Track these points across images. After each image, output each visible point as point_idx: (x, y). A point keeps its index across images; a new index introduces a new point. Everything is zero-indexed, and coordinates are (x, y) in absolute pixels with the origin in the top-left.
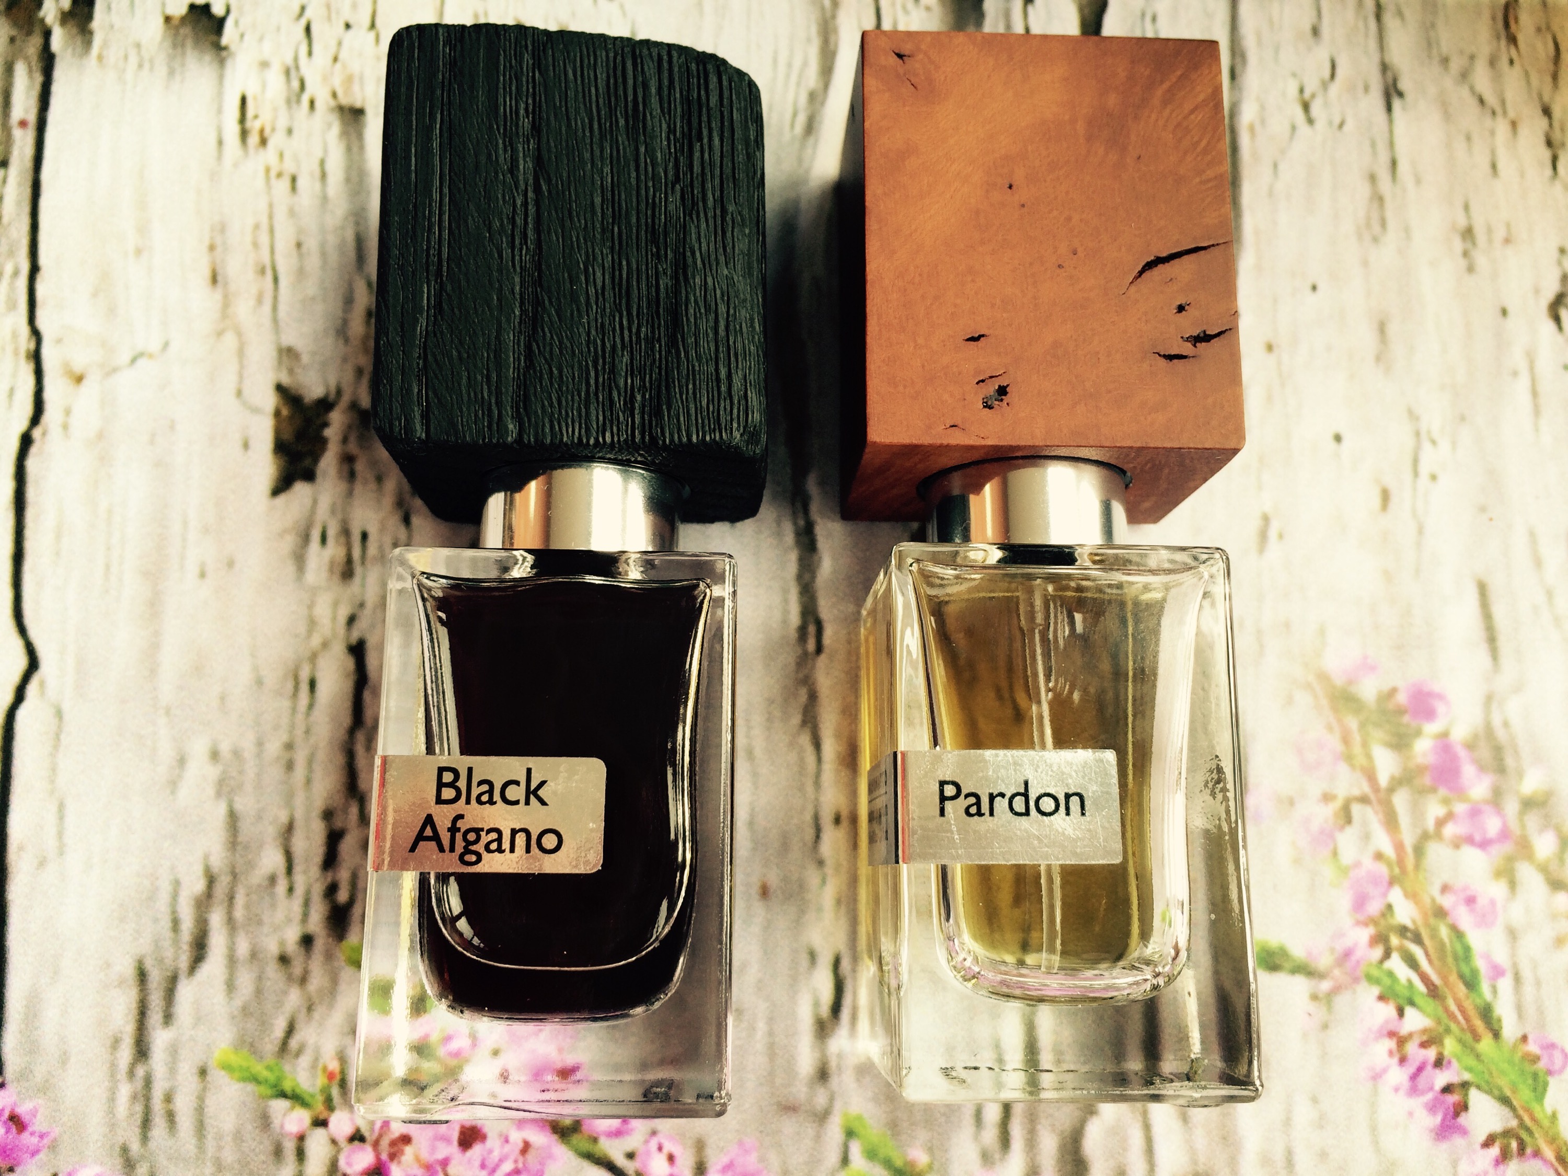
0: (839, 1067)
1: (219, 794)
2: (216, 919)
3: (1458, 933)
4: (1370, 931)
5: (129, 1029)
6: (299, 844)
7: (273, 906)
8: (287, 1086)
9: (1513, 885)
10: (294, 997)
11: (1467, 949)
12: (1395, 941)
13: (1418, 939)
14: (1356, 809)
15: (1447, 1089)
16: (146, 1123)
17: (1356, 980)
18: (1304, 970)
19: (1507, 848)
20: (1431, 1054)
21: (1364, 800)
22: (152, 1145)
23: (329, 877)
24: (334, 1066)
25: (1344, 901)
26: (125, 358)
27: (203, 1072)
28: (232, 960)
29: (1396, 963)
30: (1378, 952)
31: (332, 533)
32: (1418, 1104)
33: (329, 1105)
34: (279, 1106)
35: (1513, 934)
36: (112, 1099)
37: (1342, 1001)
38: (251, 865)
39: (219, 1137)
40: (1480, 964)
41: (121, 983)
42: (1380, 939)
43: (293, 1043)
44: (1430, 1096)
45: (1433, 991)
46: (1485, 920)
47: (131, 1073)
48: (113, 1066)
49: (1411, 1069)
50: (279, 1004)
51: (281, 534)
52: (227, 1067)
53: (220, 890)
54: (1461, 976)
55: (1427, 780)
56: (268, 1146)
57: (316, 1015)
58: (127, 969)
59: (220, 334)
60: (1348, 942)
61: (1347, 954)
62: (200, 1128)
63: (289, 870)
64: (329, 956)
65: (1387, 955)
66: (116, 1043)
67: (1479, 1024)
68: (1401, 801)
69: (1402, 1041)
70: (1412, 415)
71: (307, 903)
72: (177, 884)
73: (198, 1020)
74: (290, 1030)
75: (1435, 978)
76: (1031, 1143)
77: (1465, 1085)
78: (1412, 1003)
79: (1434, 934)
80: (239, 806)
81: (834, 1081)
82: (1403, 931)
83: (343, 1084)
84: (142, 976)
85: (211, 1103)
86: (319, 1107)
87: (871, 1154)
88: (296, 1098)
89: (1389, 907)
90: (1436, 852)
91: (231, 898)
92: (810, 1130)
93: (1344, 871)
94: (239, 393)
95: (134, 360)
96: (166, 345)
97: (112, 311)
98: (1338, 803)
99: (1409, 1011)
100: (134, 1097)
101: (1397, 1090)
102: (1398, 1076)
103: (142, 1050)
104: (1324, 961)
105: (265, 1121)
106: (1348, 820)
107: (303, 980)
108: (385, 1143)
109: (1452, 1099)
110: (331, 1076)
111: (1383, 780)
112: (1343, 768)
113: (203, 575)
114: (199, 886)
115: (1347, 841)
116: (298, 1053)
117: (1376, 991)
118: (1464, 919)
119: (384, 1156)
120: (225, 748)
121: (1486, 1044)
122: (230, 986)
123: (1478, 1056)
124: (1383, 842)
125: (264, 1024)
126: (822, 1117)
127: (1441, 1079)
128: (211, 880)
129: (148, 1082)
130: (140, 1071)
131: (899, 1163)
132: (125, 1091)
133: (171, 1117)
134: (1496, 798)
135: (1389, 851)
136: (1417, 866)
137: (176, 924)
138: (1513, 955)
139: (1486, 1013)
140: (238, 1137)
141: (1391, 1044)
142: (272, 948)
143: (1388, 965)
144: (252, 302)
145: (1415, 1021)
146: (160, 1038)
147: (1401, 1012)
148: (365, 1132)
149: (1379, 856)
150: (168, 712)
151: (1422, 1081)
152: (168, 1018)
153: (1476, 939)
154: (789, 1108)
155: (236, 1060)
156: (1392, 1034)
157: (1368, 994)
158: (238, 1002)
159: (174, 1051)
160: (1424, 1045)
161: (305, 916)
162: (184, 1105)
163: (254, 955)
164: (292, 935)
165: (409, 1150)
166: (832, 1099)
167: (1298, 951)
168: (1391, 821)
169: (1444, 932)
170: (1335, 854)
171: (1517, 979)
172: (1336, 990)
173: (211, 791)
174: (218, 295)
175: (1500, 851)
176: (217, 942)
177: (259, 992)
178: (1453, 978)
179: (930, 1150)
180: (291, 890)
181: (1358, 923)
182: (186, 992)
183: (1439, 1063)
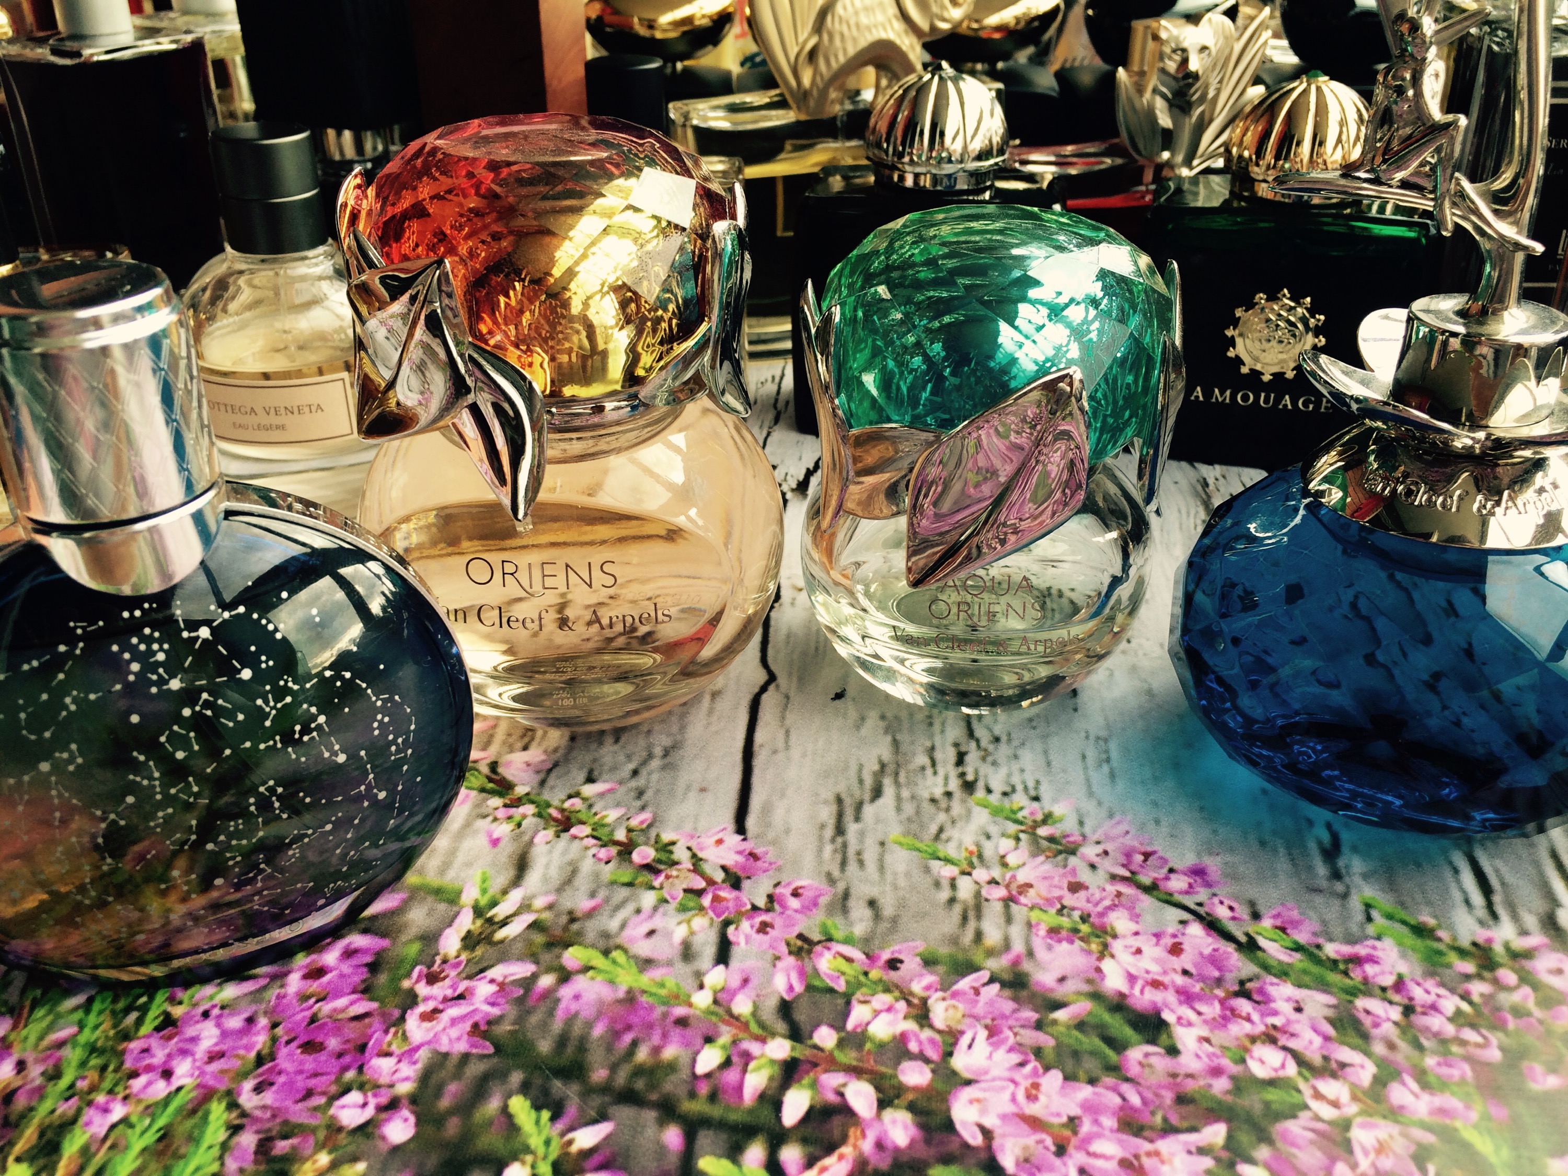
0: (1348, 873)
2: (887, 782)
5: (831, 823)
6: (938, 755)
7: (924, 778)
8: (941, 855)
10: (942, 817)
16: (844, 863)
22: (848, 873)
23: (960, 769)
24: (973, 848)
27: (882, 844)
28: (899, 798)
33: (971, 865)
34: (935, 865)
36: (820, 850)
38: (908, 762)
39: (895, 874)
41: (826, 802)
43: (944, 836)
47: (833, 840)
48: (821, 838)
50: (932, 819)
52: (900, 844)
53: (890, 769)
56: (929, 880)
57: (958, 825)
58: (831, 797)
62: (882, 868)
63: (934, 764)
64: (963, 801)
66: (823, 827)
71: (946, 778)
72: (861, 767)
73: (878, 821)
74: (941, 830)
80: (898, 737)
81: (1347, 879)
83: (980, 856)
84: (839, 800)
85: (888, 859)
86: (965, 866)
87: (1390, 917)
88: (948, 860)
91: (897, 774)
92: (1337, 903)
100: (835, 851)
103: (840, 830)
105: (927, 870)
107: (948, 810)
108: (1014, 887)
110: (971, 853)
114: (876, 767)
116: (948, 841)
119: (1014, 893)
120: (889, 715)
122: (899, 809)
125: (922, 826)
126: (1345, 896)
128: (883, 766)
129: (845, 845)
130: (839, 840)
131: (1413, 922)
132: (828, 849)
133: (861, 863)
137: (861, 781)
140: (908, 874)
142: (926, 795)
146: (852, 828)
148: (998, 879)
152: (857, 819)
154: (1317, 890)
155: (902, 840)
158: (904, 816)
159: (862, 834)
161: (946, 784)
162: (870, 856)
163: (913, 797)
164: (938, 792)
165: (1032, 892)
166: (1348, 887)
176: (889, 790)
177: (918, 812)
179: (1436, 917)
180: (935, 773)
182: (869, 810)
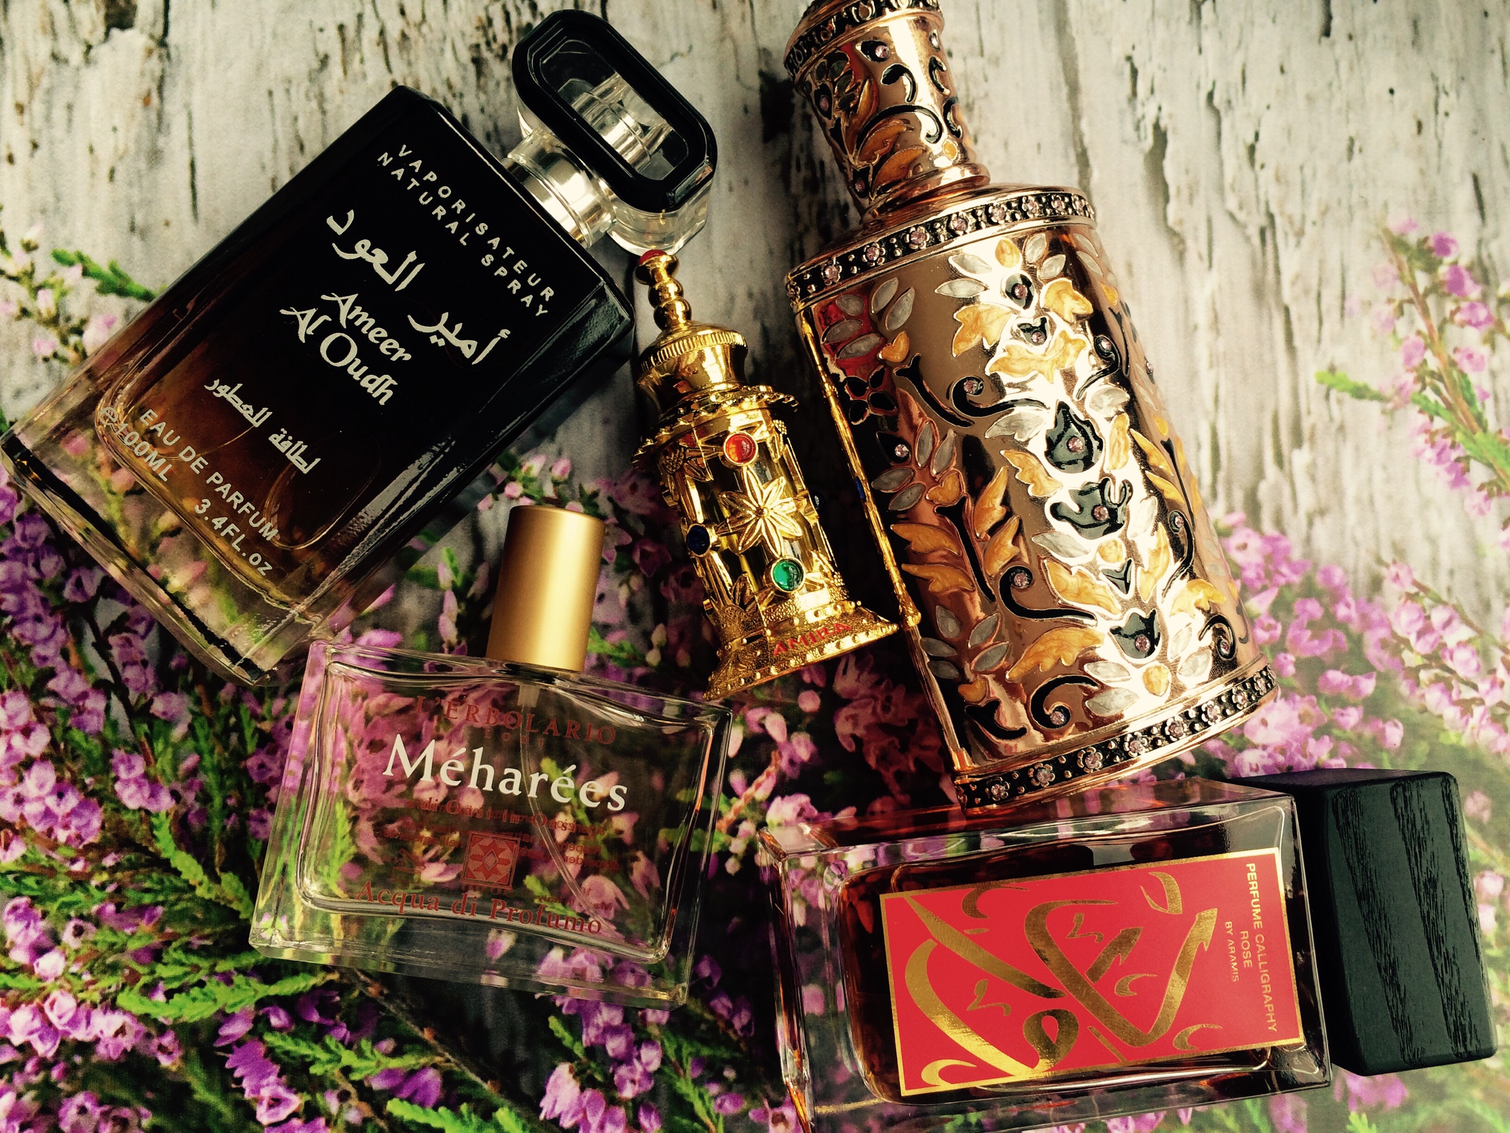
1: (755, 317)
3: (1463, 375)
4: (1415, 374)
9: (1493, 347)
11: (1468, 383)
12: (1428, 380)
13: (1441, 379)
14: (1406, 307)
15: (1458, 460)
17: (1407, 402)
18: (1379, 397)
19: (1491, 326)
20: (1449, 441)
21: (1410, 301)
25: (1399, 359)
26: (667, 56)
29: (1429, 393)
30: (1418, 387)
31: (803, 162)
32: (1441, 468)
35: (1493, 375)
37: (1399, 414)
40: (1476, 392)
42: (1420, 379)
44: (1448, 464)
45: (1449, 407)
46: (1478, 367)
49: (1437, 450)
51: (773, 164)
54: (1465, 398)
55: (1445, 289)
59: (722, 40)
60: (1402, 381)
61: (1401, 388)
65: (1424, 388)
67: (1475, 424)
68: (1431, 301)
69: (1432, 434)
70: (1434, 78)
75: (1450, 399)
76: (1229, 495)
77: (1468, 458)
78: (1438, 414)
79: (1450, 375)
82: (1432, 374)
89: (1425, 361)
90: (1452, 331)
93: (1400, 342)
94: (738, 78)
95: (672, 58)
96: (691, 48)
97: (655, 27)
98: (1396, 304)
99: (1436, 419)
101: (1430, 461)
102: (1430, 453)
104: (1389, 392)
106: (1402, 313)
109: (1461, 465)
111: (1421, 290)
112: (1398, 284)
113: (731, 189)
115: (1401, 325)
117: (1417, 408)
118: (1466, 367)
121: (1479, 435)
123: (1474, 442)
124: (1421, 325)
127: (1454, 455)
134: (1484, 299)
135: (1424, 330)
136: (1440, 338)
138: (1494, 386)
139: (1479, 419)
141: (1425, 437)
143: (1425, 393)
144: (739, 20)
145: (1439, 423)
147: (1432, 419)
149: (1419, 333)
150: (720, 271)
151: (1443, 456)
153: (1473, 377)
156: (1427, 431)
157: (1413, 410)
160: (1445, 437)
167: (1374, 387)
168: (1425, 312)
169: (1455, 374)
170: (1394, 332)
171: (1496, 399)
172: (1395, 408)
173: (751, 317)
174: (718, 16)
175: (1486, 328)
178: (1461, 399)
181: (1408, 371)
183: (1454, 446)
